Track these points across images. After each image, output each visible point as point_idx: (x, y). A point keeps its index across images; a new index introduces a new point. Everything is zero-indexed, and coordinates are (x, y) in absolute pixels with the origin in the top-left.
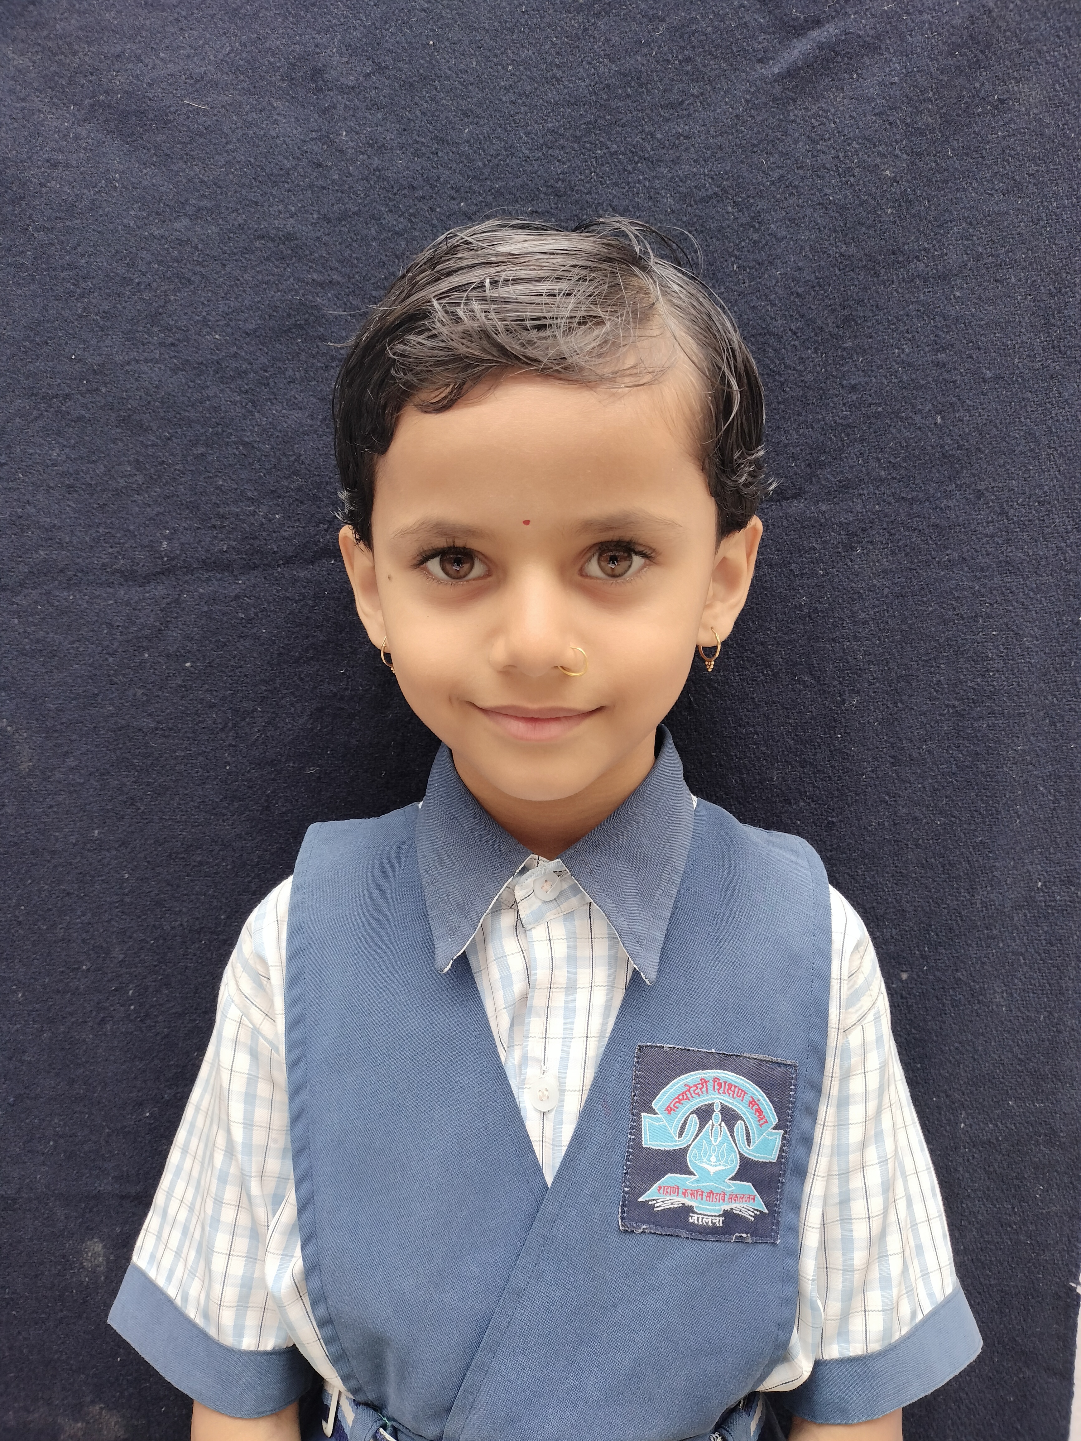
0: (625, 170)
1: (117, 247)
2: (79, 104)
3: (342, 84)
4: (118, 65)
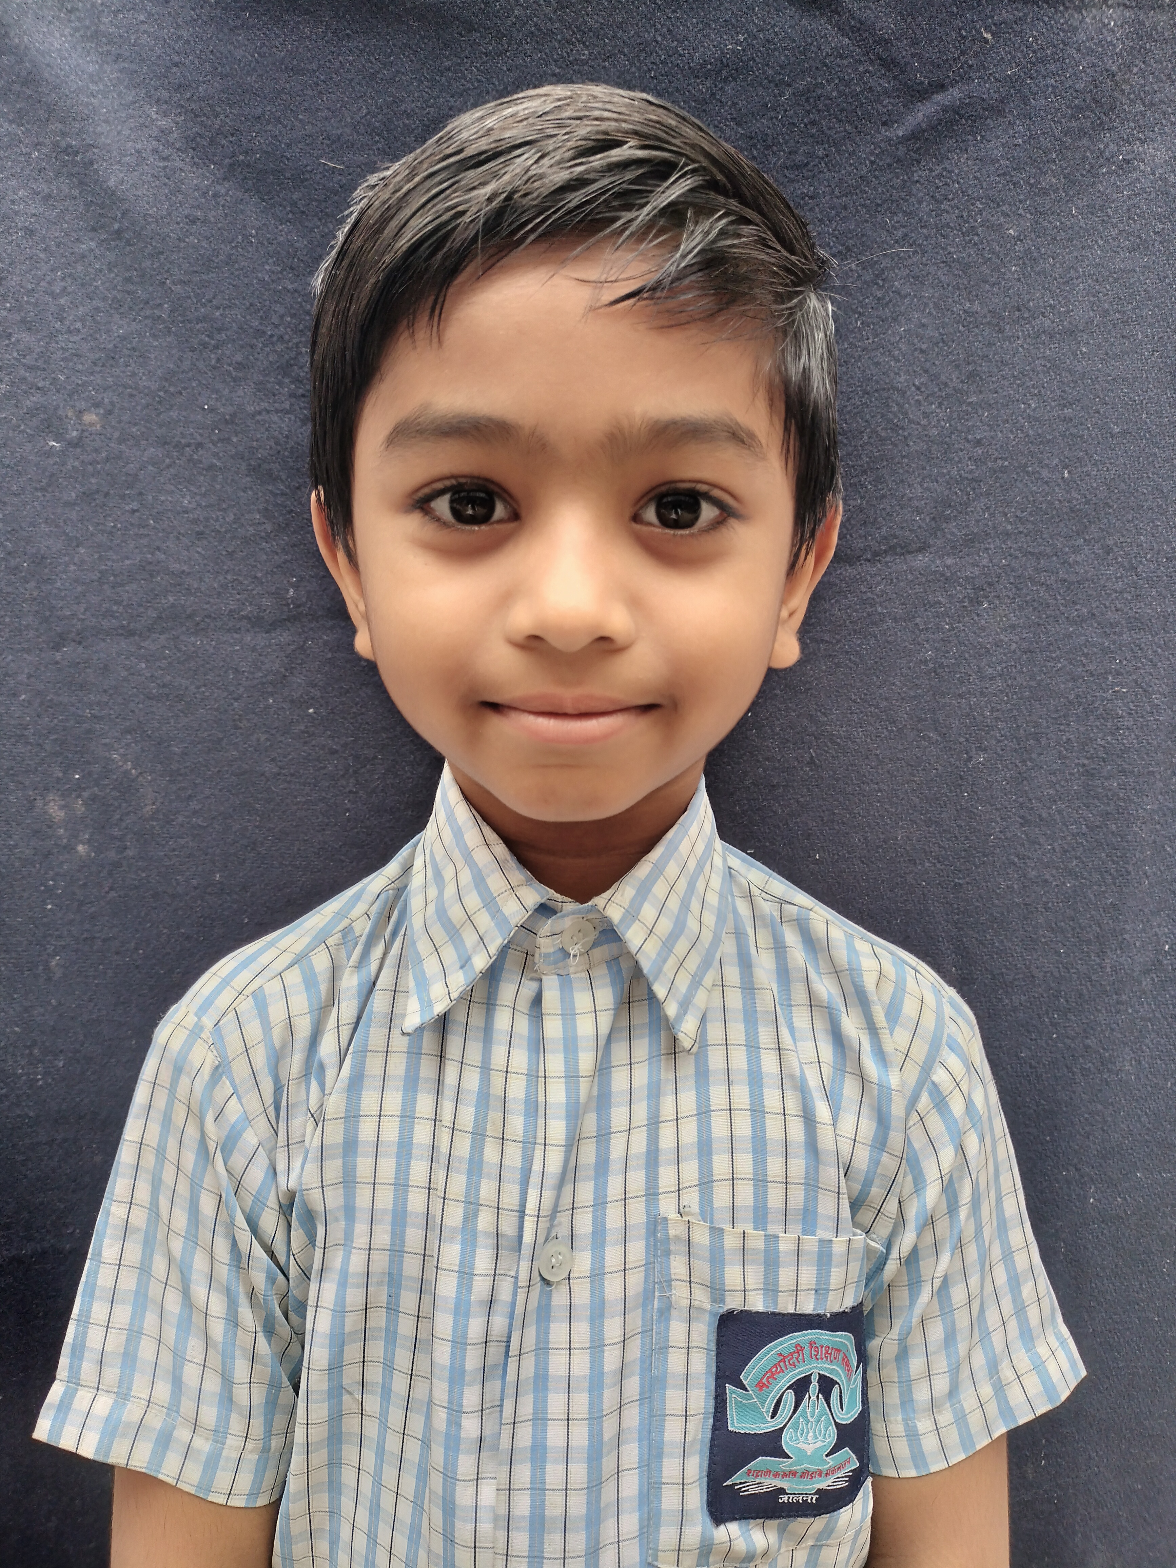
1: (252, 300)
2: (218, 164)
4: (258, 127)
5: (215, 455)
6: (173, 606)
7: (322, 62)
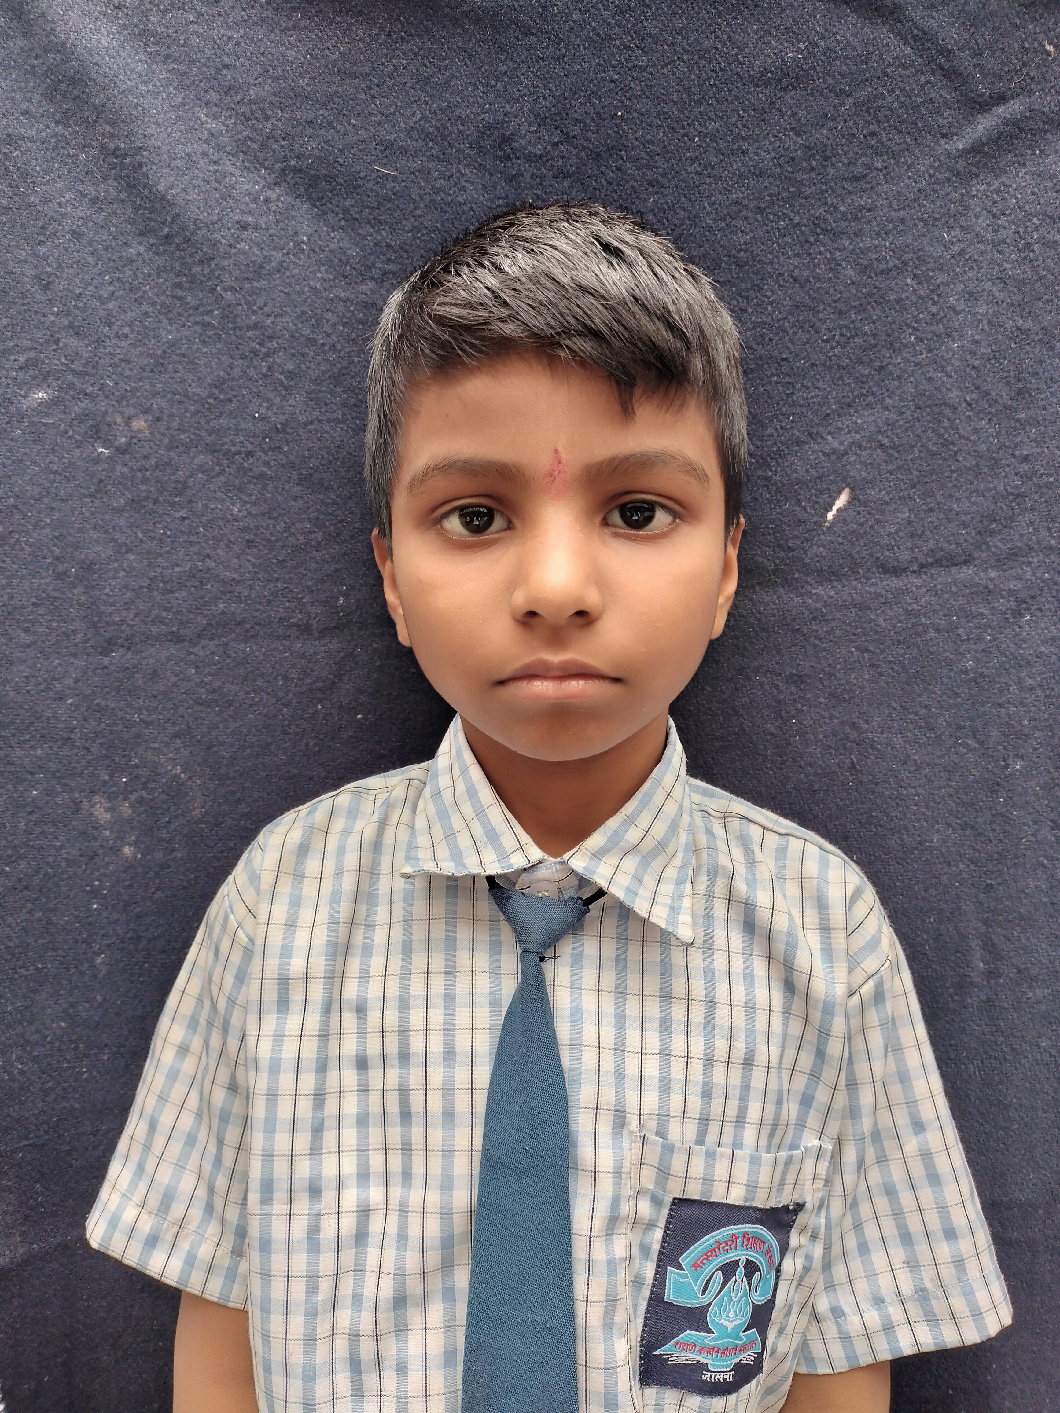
0: (807, 241)
1: (304, 308)
2: (269, 169)
3: (530, 152)
4: (310, 131)
5: (267, 464)
6: (223, 613)
7: (375, 66)
